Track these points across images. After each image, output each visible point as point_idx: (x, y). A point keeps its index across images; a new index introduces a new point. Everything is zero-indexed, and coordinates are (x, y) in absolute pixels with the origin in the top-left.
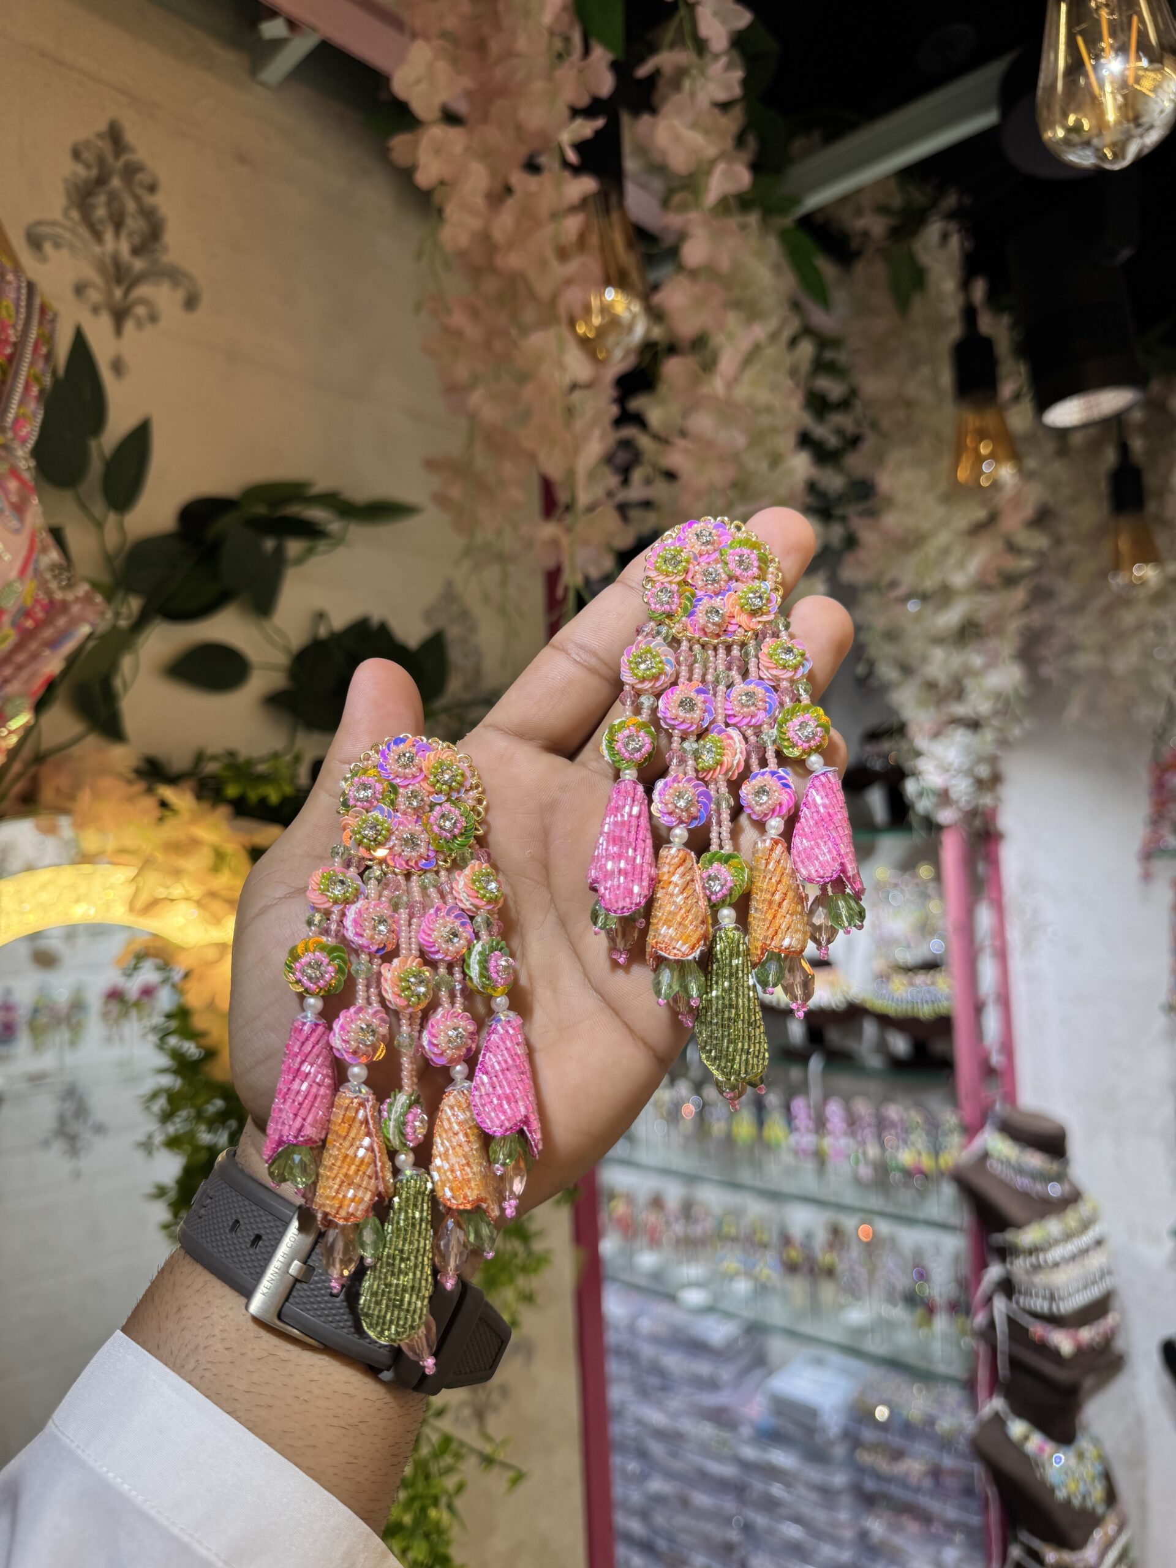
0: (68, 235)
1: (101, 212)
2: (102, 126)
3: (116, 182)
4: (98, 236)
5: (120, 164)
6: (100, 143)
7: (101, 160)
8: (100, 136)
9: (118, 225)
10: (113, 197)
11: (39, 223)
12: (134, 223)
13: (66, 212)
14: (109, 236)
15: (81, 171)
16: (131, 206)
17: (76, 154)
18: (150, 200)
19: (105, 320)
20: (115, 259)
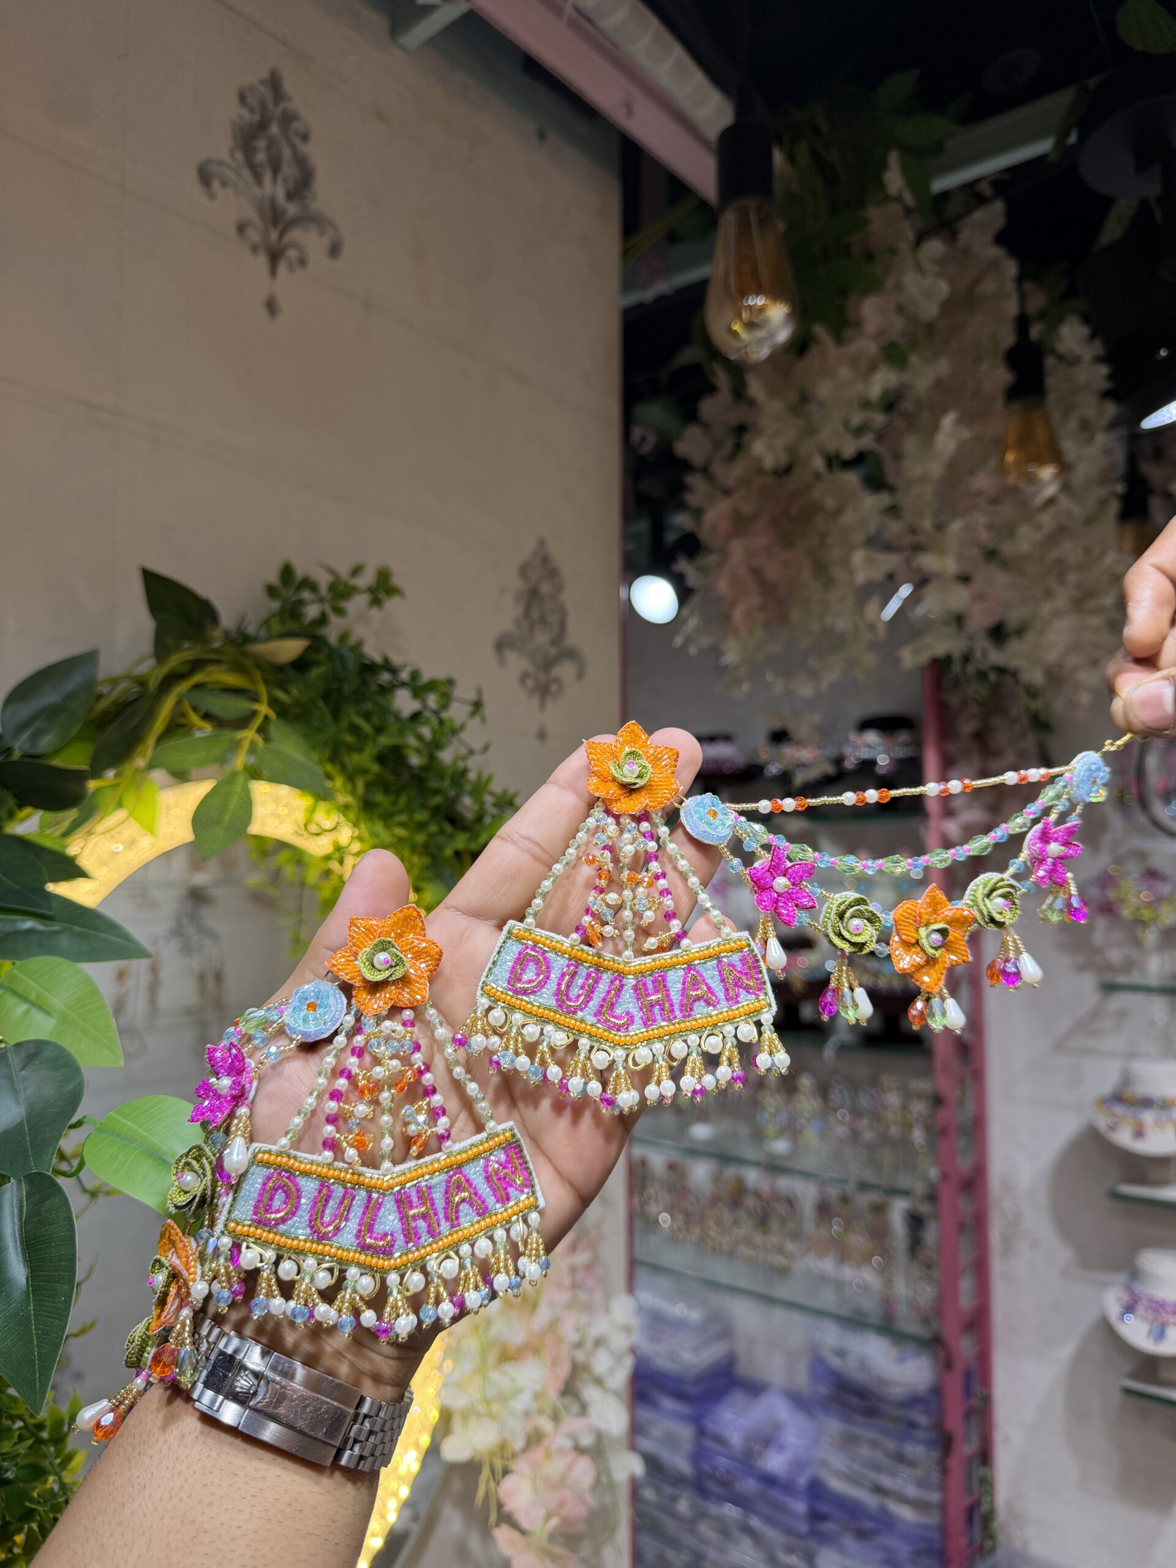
0: (232, 176)
1: (261, 157)
2: (265, 74)
3: (274, 129)
4: (258, 177)
5: (278, 111)
6: (262, 89)
7: (263, 106)
8: (262, 82)
9: (276, 170)
10: (272, 143)
11: (209, 161)
12: (288, 170)
13: (232, 155)
14: (267, 179)
15: (245, 114)
16: (287, 153)
17: (242, 98)
18: (303, 148)
19: (262, 260)
20: (273, 202)
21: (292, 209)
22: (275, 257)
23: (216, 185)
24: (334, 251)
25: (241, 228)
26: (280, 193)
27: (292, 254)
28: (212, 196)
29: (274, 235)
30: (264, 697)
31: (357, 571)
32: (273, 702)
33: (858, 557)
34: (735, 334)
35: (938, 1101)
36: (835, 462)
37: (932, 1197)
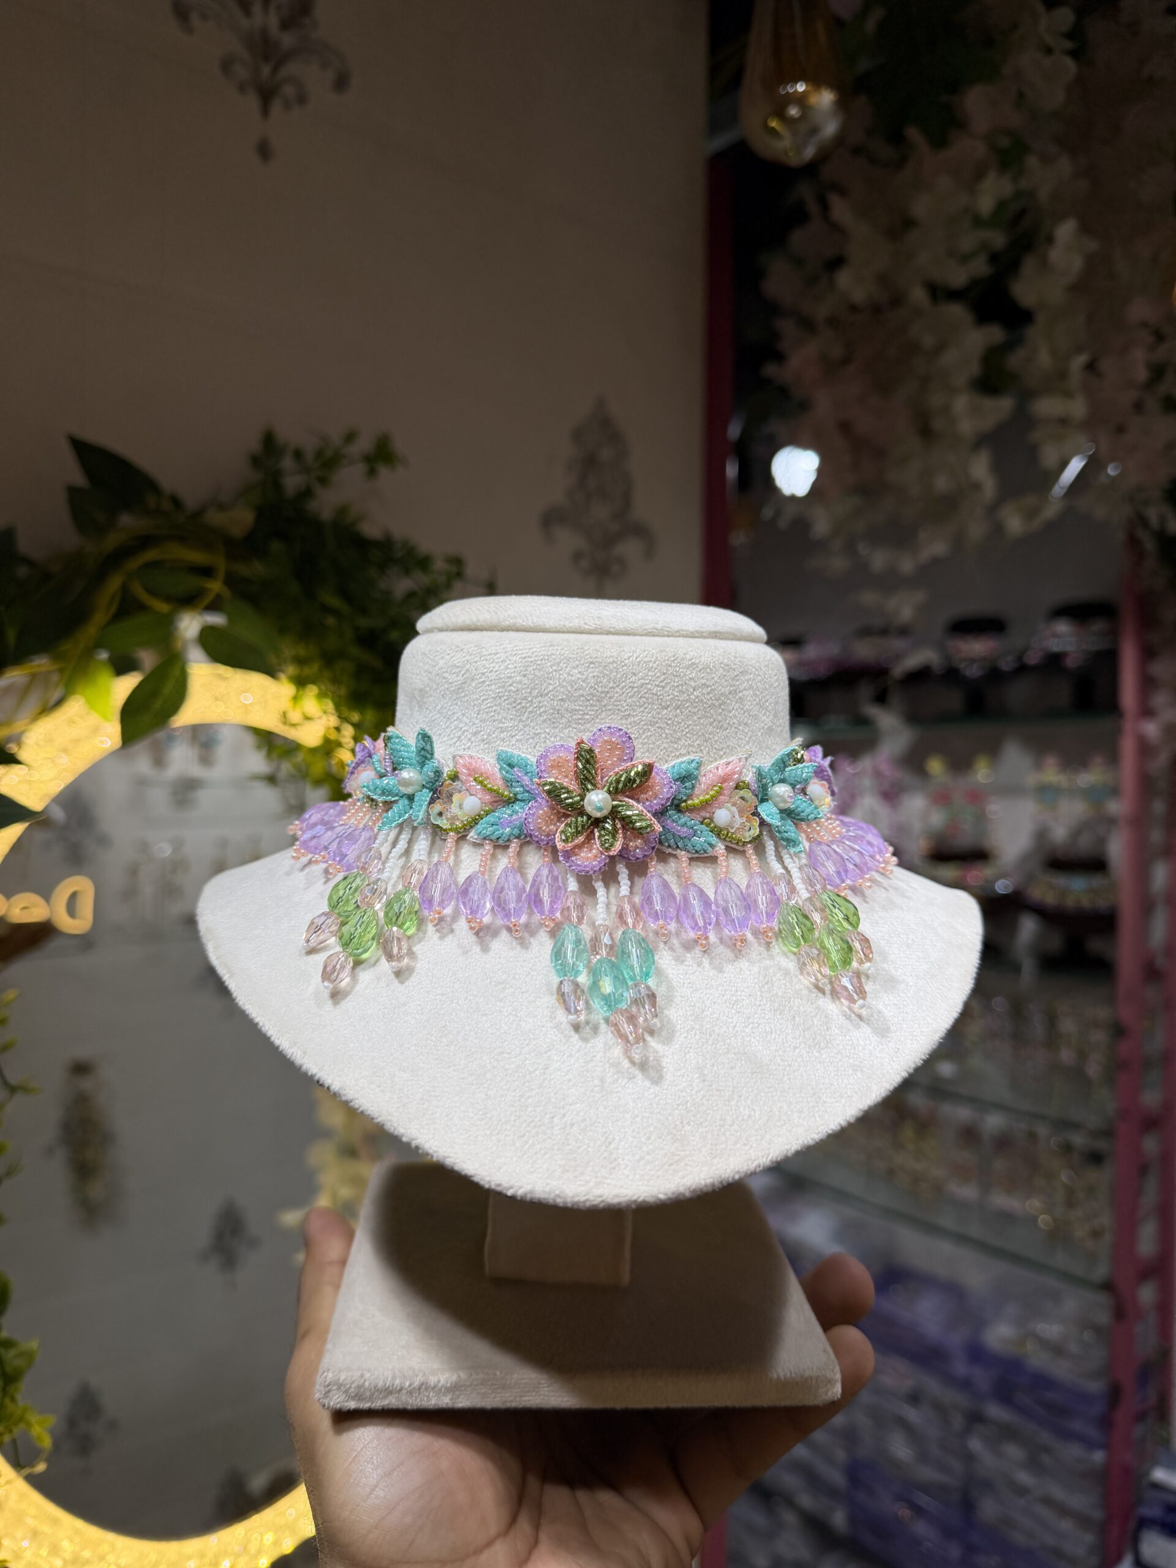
4: (247, 9)
19: (252, 102)
20: (264, 33)
21: (287, 40)
22: (266, 95)
23: (194, 18)
24: (341, 83)
25: (226, 65)
26: (273, 22)
27: (289, 90)
28: (189, 30)
29: (266, 70)
30: (221, 574)
31: (350, 437)
32: (231, 581)
33: (961, 403)
34: (773, 132)
35: (1119, 1031)
36: (939, 293)
37: (1108, 1133)
